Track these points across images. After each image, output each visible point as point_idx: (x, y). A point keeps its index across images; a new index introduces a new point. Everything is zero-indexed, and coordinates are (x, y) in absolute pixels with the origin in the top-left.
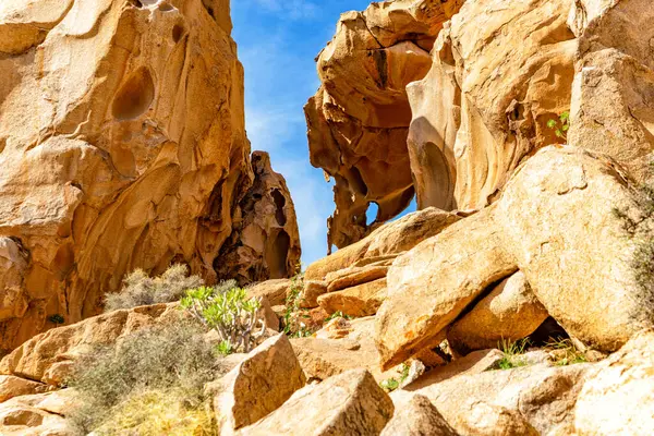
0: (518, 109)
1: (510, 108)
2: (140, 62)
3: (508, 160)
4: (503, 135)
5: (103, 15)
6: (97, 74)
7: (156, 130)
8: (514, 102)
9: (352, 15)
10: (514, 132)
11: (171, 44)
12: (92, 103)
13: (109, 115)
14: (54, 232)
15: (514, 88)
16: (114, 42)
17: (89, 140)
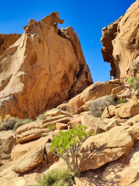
0: (134, 41)
1: (132, 41)
2: (33, 51)
3: (132, 58)
4: (130, 50)
5: (24, 41)
6: (25, 55)
7: (39, 67)
8: (133, 38)
9: (104, 28)
10: (133, 49)
11: (39, 44)
12: (24, 63)
13: (29, 65)
14: (20, 94)
15: (132, 33)
16: (26, 47)
17: (25, 72)
